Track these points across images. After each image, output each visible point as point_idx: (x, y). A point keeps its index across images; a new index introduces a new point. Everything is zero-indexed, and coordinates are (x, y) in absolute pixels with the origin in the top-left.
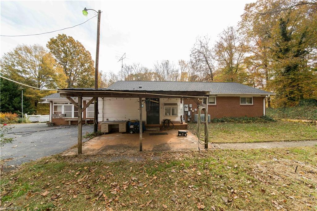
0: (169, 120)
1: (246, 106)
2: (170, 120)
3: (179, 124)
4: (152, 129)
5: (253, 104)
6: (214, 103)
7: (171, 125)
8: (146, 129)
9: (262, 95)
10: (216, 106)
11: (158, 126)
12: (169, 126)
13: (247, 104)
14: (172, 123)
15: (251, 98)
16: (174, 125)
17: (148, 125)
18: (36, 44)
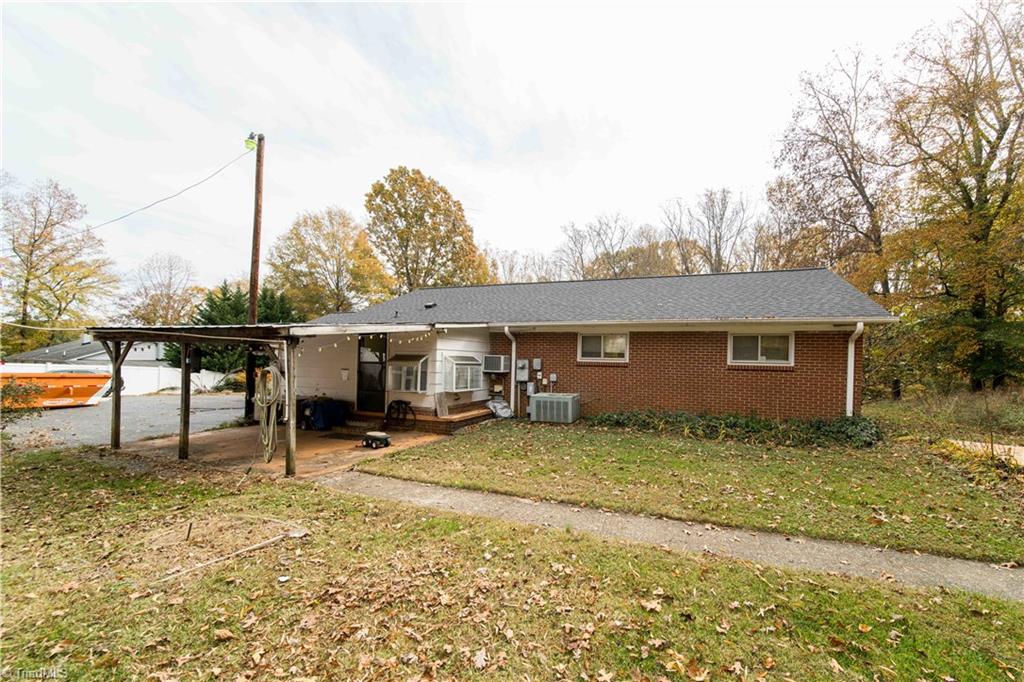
0: (407, 404)
1: (755, 369)
2: (410, 403)
3: (431, 418)
4: (358, 424)
5: (792, 364)
6: (621, 355)
7: (410, 417)
8: (347, 422)
9: (835, 325)
10: (625, 366)
11: (378, 418)
12: (404, 419)
13: (762, 361)
14: (414, 411)
15: (785, 338)
16: (419, 417)
17: (358, 413)
18: (330, 206)
